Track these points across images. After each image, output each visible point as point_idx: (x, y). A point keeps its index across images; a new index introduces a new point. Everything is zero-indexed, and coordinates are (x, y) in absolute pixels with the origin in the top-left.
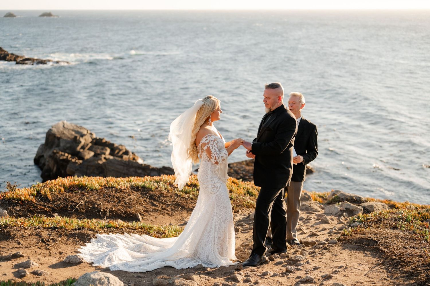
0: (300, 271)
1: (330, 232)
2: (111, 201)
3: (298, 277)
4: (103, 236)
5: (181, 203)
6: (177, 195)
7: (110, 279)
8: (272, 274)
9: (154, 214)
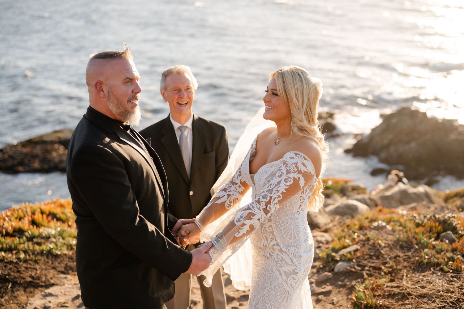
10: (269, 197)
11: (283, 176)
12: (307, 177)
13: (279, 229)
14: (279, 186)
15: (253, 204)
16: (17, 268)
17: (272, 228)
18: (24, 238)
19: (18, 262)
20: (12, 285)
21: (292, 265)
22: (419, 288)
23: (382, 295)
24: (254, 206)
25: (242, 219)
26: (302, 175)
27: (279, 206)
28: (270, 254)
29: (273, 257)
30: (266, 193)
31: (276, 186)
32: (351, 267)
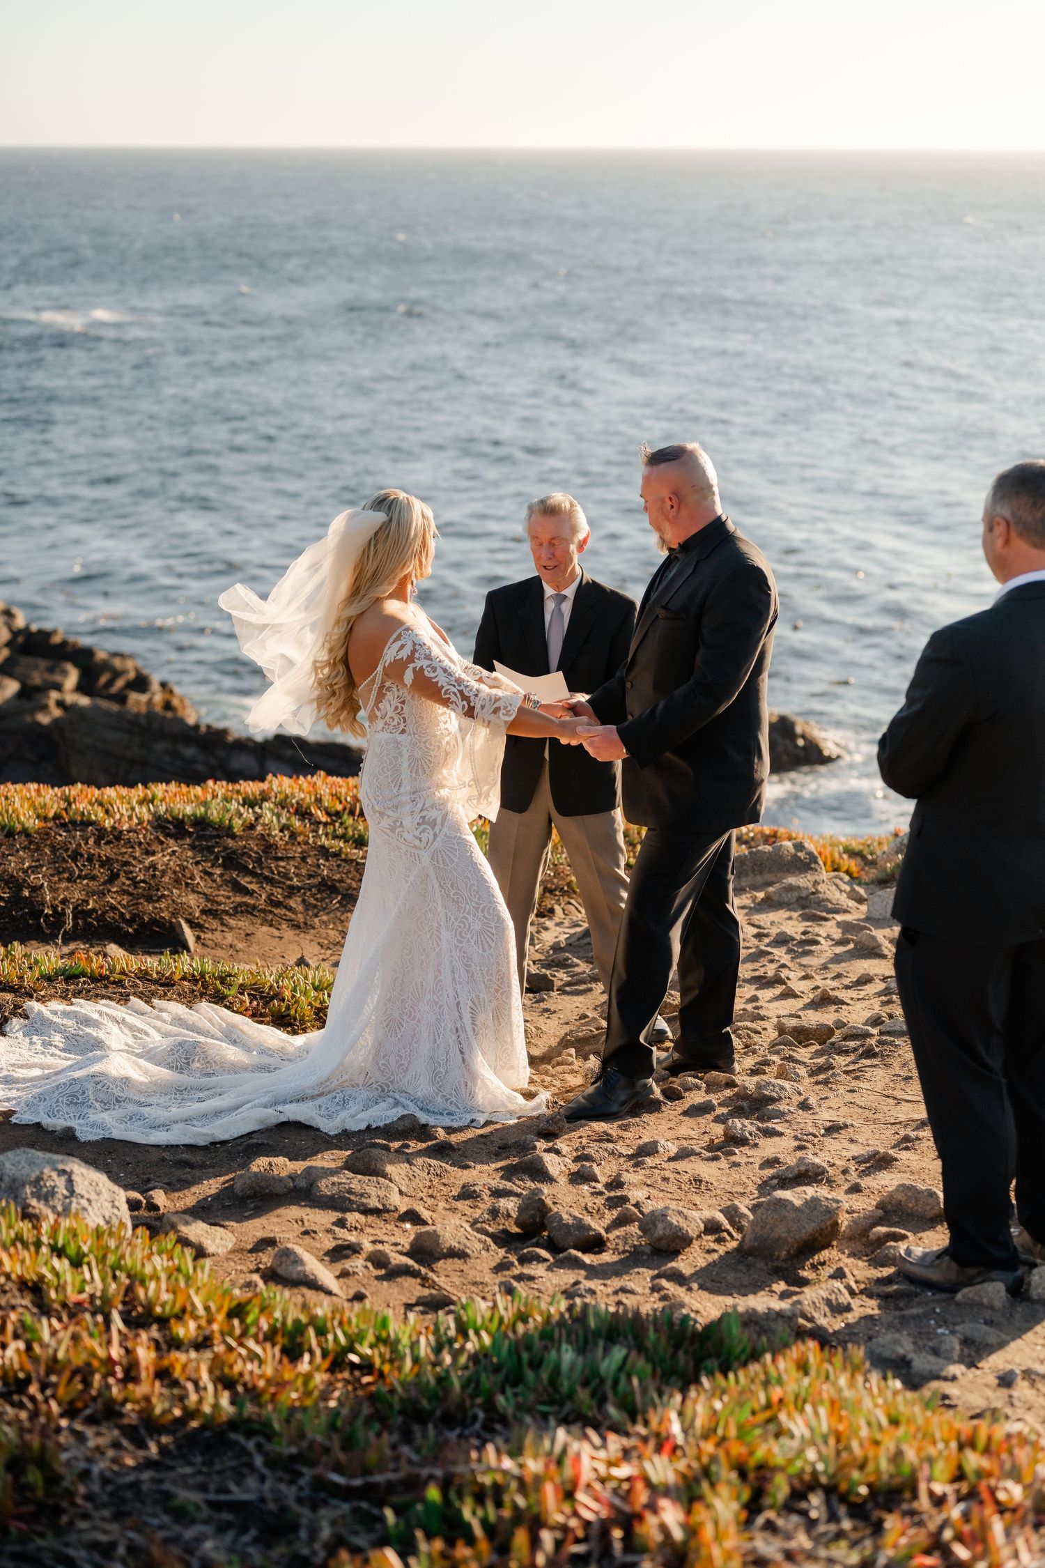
0: (776, 1139)
1: (886, 988)
2: (80, 877)
3: (769, 1163)
4: (50, 1009)
5: (341, 881)
6: (327, 850)
7: (74, 1177)
8: (673, 1150)
9: (242, 923)
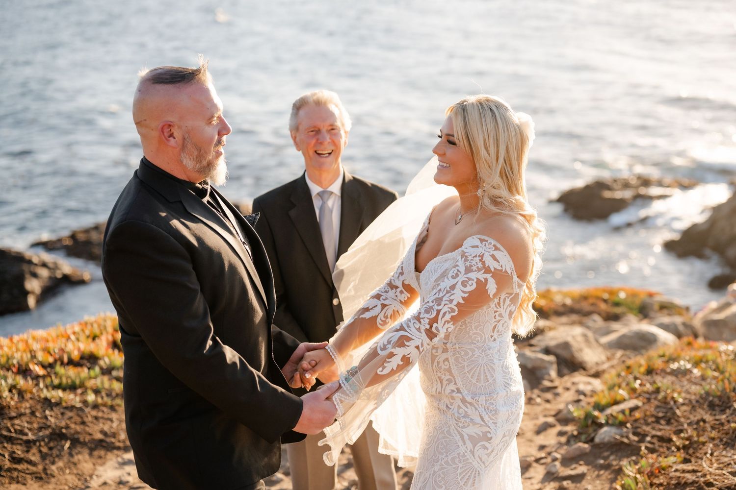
5: (67, 427)
10: (435, 310)
11: (460, 276)
12: (502, 278)
13: (460, 365)
14: (452, 292)
15: (409, 322)
16: (82, 418)
17: (449, 363)
18: (97, 369)
19: (84, 408)
20: (71, 443)
21: (481, 425)
22: (728, 474)
23: (665, 484)
24: (411, 325)
25: (390, 346)
26: (491, 274)
27: (453, 327)
28: (447, 406)
29: (451, 410)
30: (431, 304)
31: (448, 292)
32: (622, 436)
